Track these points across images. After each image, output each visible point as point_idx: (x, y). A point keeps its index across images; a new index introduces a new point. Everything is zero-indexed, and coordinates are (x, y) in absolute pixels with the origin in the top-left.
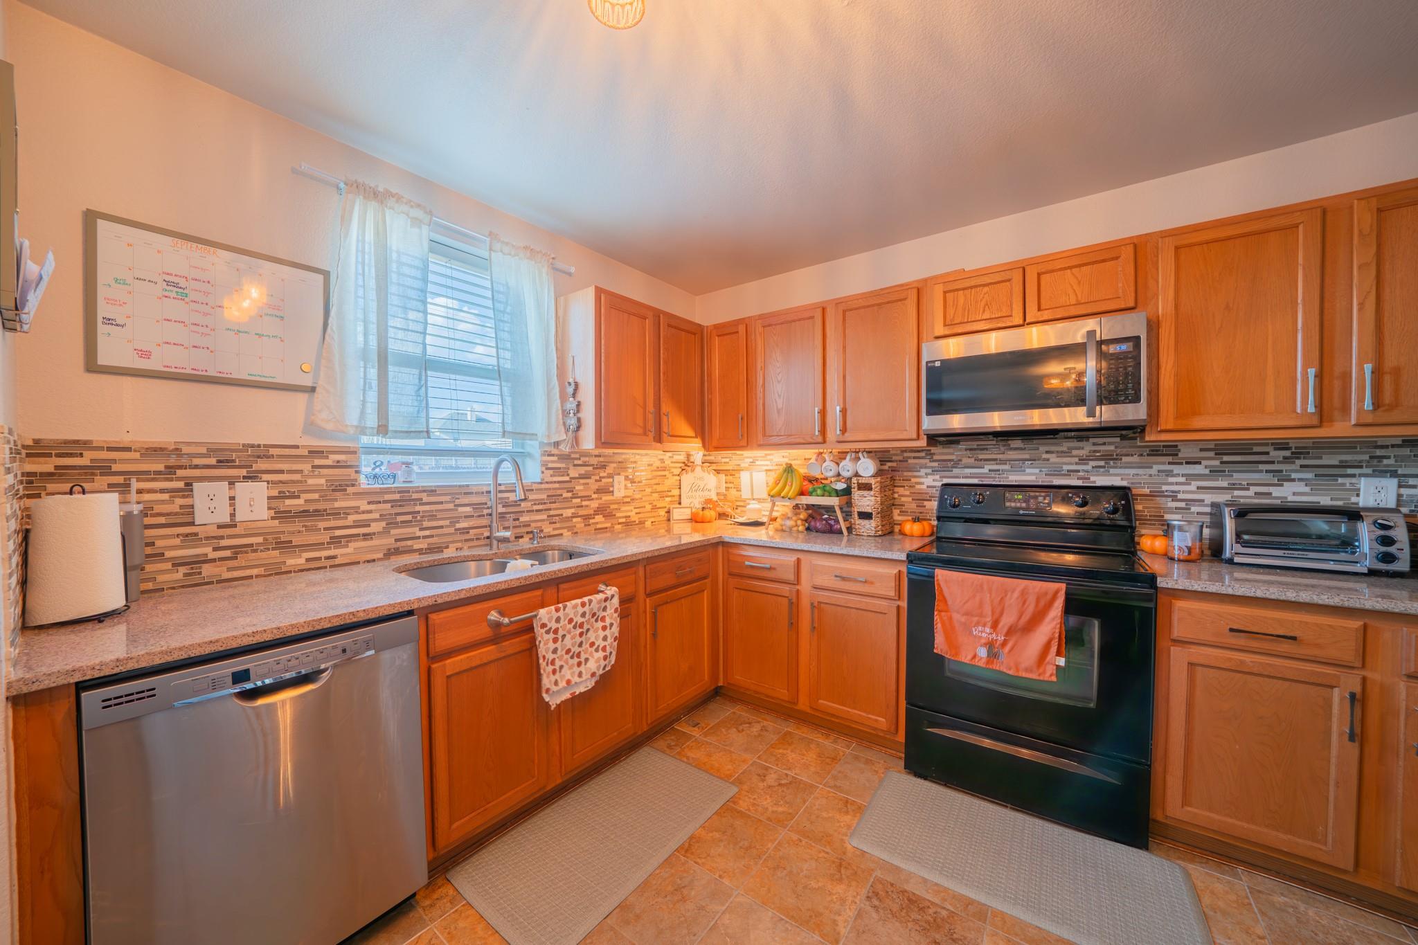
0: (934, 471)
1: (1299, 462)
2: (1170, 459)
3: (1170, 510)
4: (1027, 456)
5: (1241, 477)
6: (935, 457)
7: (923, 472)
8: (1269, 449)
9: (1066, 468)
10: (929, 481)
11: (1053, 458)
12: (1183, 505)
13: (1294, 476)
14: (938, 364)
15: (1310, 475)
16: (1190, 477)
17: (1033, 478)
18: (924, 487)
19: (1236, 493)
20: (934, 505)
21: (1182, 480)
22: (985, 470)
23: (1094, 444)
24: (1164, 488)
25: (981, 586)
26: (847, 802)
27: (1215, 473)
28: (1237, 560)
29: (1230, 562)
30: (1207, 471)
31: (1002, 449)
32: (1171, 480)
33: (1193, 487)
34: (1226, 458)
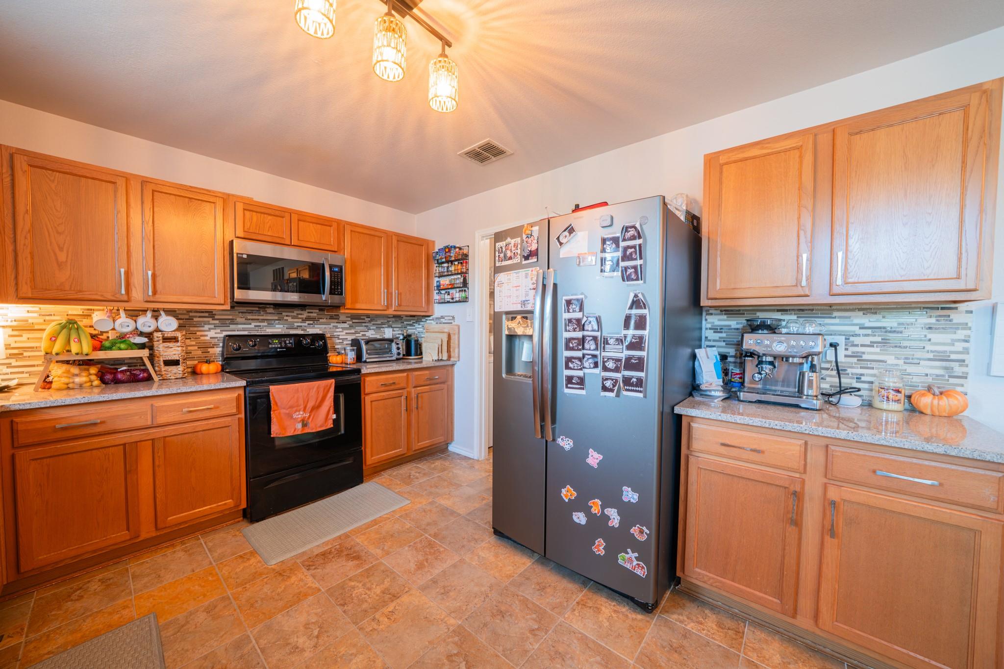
0: (216, 327)
1: (372, 323)
2: (336, 321)
3: (337, 344)
4: (276, 318)
5: (358, 329)
6: (216, 317)
7: (207, 327)
8: (365, 317)
9: (296, 324)
10: (212, 334)
11: (290, 319)
12: (341, 341)
13: (371, 328)
14: (245, 256)
15: (375, 328)
16: (344, 329)
17: (280, 330)
18: (208, 338)
19: (357, 335)
20: (218, 350)
21: (341, 330)
22: (252, 326)
23: (308, 312)
24: (335, 334)
25: (298, 390)
26: (241, 557)
27: (351, 327)
28: (368, 360)
29: (365, 362)
30: (348, 326)
31: (262, 313)
32: (337, 330)
33: (344, 333)
34: (354, 321)
